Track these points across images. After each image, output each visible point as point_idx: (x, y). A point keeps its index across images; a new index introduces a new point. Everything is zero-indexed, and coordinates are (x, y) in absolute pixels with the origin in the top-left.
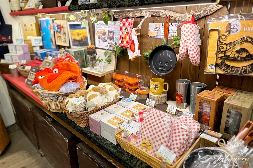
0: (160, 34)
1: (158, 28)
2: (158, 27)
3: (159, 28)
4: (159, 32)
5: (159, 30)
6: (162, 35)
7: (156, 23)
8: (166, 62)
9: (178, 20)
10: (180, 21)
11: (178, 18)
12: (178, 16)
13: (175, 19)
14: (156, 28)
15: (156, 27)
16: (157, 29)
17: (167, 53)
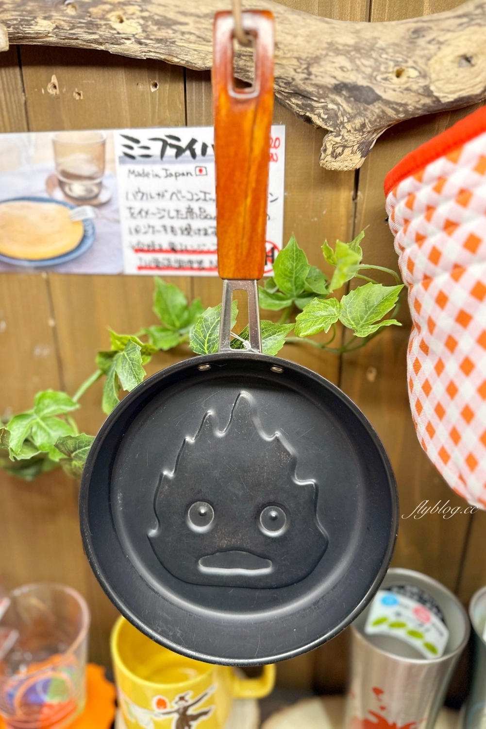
0: (119, 235)
1: (78, 177)
2: (87, 169)
3: (90, 178)
4: (105, 212)
5: (103, 197)
6: (134, 239)
7: (51, 135)
8: (260, 500)
9: (339, 88)
10: (357, 100)
11: (342, 61)
12: (333, 48)
13: (299, 77)
14: (61, 184)
15: (67, 174)
16: (78, 189)
17: (257, 421)
